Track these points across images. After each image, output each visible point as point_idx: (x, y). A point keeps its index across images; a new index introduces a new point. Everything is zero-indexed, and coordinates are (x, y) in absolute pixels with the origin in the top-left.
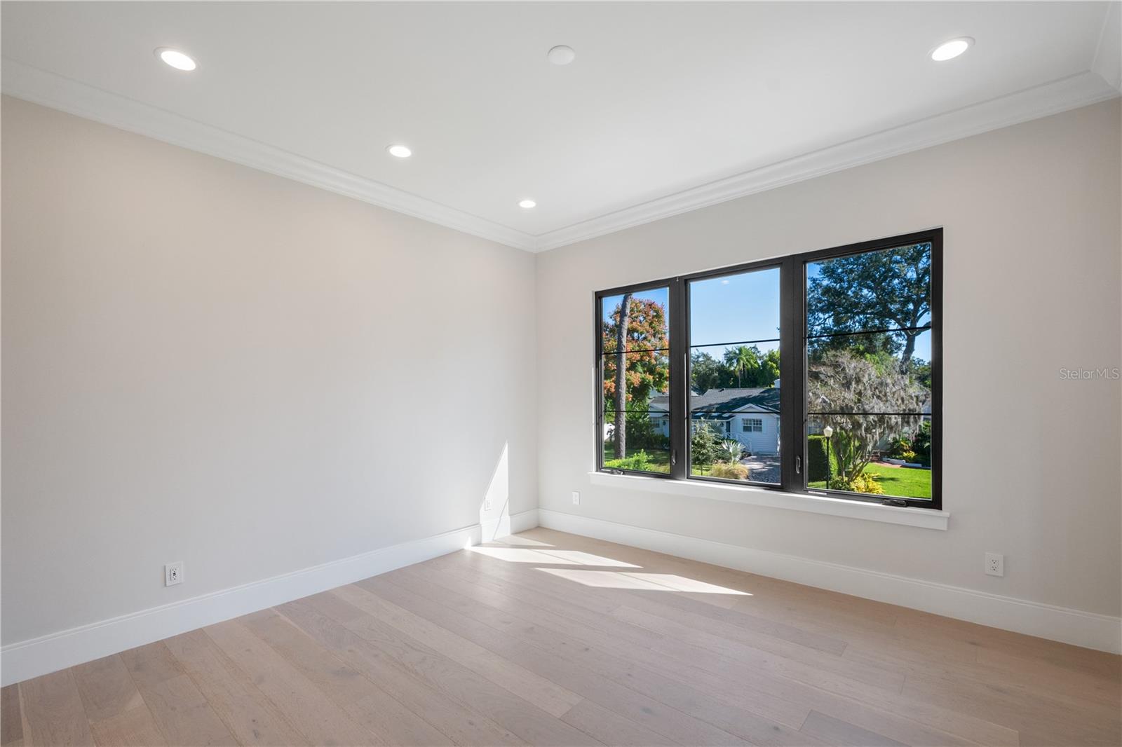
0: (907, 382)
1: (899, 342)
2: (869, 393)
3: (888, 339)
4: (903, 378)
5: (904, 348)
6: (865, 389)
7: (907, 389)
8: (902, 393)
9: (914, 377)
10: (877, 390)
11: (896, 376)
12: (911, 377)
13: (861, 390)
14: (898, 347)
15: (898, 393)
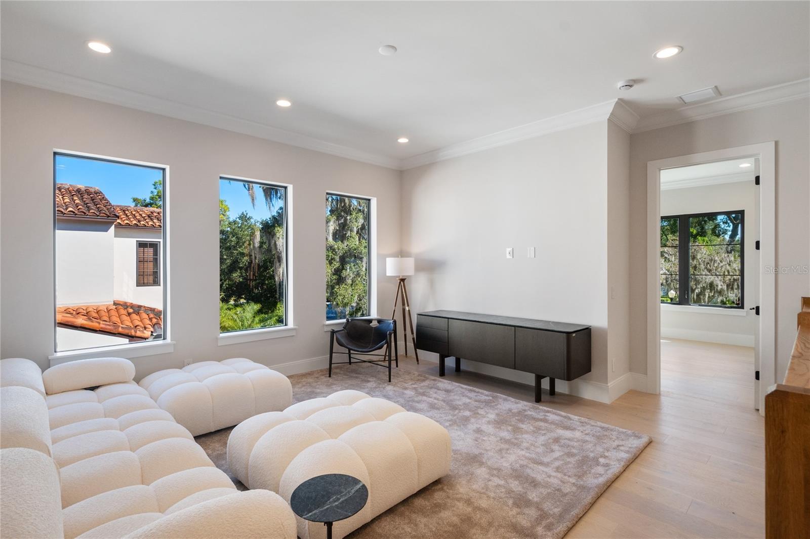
0: (732, 259)
1: (726, 228)
2: (702, 266)
3: (717, 226)
4: (728, 256)
5: (729, 233)
6: (700, 264)
7: (731, 264)
8: (728, 267)
9: (737, 256)
10: (708, 265)
11: (723, 255)
12: (735, 256)
13: (696, 265)
14: (725, 232)
15: (724, 267)
